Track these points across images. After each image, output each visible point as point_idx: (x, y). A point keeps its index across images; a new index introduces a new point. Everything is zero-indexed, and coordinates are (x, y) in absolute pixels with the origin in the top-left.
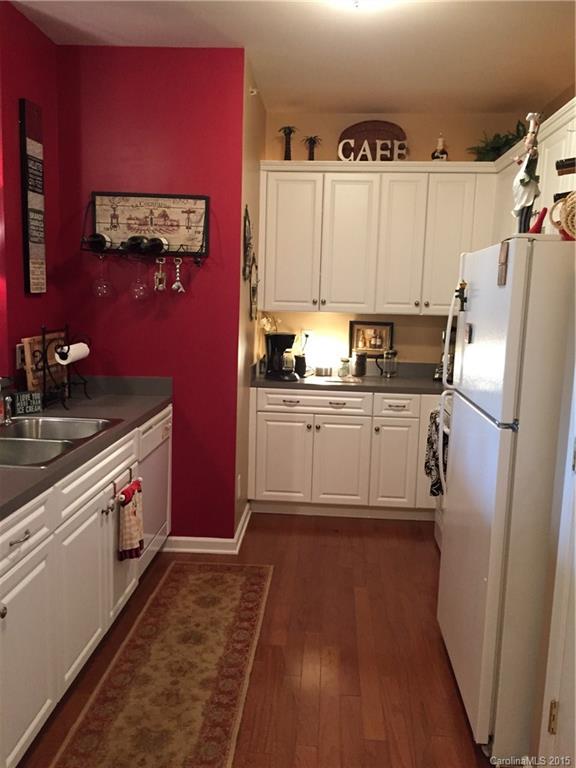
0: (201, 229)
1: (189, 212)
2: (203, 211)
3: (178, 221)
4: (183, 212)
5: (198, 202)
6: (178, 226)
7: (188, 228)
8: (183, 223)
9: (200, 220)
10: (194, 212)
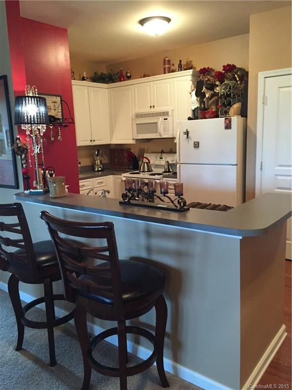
0: (61, 110)
1: (55, 102)
2: (60, 102)
3: (50, 107)
4: (52, 102)
5: (58, 98)
6: (51, 109)
7: (55, 110)
8: (52, 108)
9: (59, 107)
10: (56, 102)
